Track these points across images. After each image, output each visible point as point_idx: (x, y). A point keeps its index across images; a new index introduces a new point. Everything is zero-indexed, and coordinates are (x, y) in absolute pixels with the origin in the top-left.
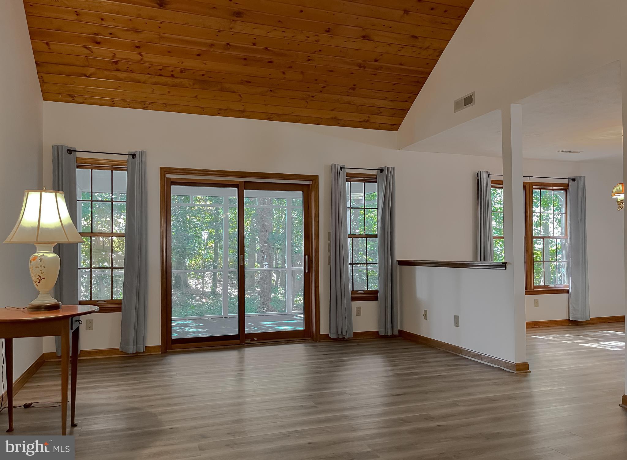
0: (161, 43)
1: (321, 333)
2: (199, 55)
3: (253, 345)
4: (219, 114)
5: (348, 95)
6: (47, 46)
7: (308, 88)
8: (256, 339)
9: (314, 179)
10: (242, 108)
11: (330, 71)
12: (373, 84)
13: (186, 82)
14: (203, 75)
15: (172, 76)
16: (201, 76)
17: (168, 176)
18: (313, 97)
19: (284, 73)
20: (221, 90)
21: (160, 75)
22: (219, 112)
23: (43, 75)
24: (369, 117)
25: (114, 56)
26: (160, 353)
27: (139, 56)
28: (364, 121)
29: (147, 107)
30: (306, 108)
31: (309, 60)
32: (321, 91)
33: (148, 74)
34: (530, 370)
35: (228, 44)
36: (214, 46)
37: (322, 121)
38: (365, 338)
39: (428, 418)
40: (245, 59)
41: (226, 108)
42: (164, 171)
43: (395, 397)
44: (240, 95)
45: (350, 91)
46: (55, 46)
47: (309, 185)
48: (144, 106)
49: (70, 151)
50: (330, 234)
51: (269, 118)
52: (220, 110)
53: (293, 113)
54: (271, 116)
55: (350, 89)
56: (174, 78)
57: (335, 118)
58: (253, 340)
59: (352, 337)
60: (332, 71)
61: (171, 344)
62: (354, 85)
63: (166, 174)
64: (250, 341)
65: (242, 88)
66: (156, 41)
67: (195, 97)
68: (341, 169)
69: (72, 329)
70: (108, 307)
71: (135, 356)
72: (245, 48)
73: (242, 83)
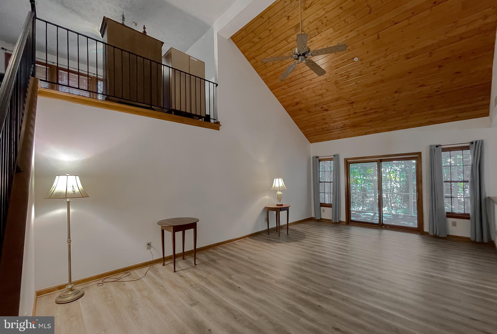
1: (425, 231)
2: (346, 119)
7: (403, 115)
8: (388, 227)
11: (410, 105)
13: (347, 128)
15: (342, 127)
16: (351, 125)
19: (385, 113)
20: (362, 126)
21: (338, 128)
24: (456, 115)
25: (322, 128)
27: (328, 125)
28: (454, 118)
30: (407, 122)
31: (394, 105)
33: (334, 129)
35: (355, 112)
36: (350, 115)
37: (422, 125)
38: (459, 240)
40: (364, 114)
44: (371, 126)
47: (417, 157)
48: (338, 138)
49: (317, 157)
57: (431, 121)
59: (447, 237)
61: (350, 222)
63: (347, 160)
64: (385, 227)
65: (370, 124)
66: (331, 120)
67: (354, 131)
68: (437, 146)
69: (281, 211)
70: (329, 206)
71: (336, 223)
72: (362, 111)
73: (368, 122)
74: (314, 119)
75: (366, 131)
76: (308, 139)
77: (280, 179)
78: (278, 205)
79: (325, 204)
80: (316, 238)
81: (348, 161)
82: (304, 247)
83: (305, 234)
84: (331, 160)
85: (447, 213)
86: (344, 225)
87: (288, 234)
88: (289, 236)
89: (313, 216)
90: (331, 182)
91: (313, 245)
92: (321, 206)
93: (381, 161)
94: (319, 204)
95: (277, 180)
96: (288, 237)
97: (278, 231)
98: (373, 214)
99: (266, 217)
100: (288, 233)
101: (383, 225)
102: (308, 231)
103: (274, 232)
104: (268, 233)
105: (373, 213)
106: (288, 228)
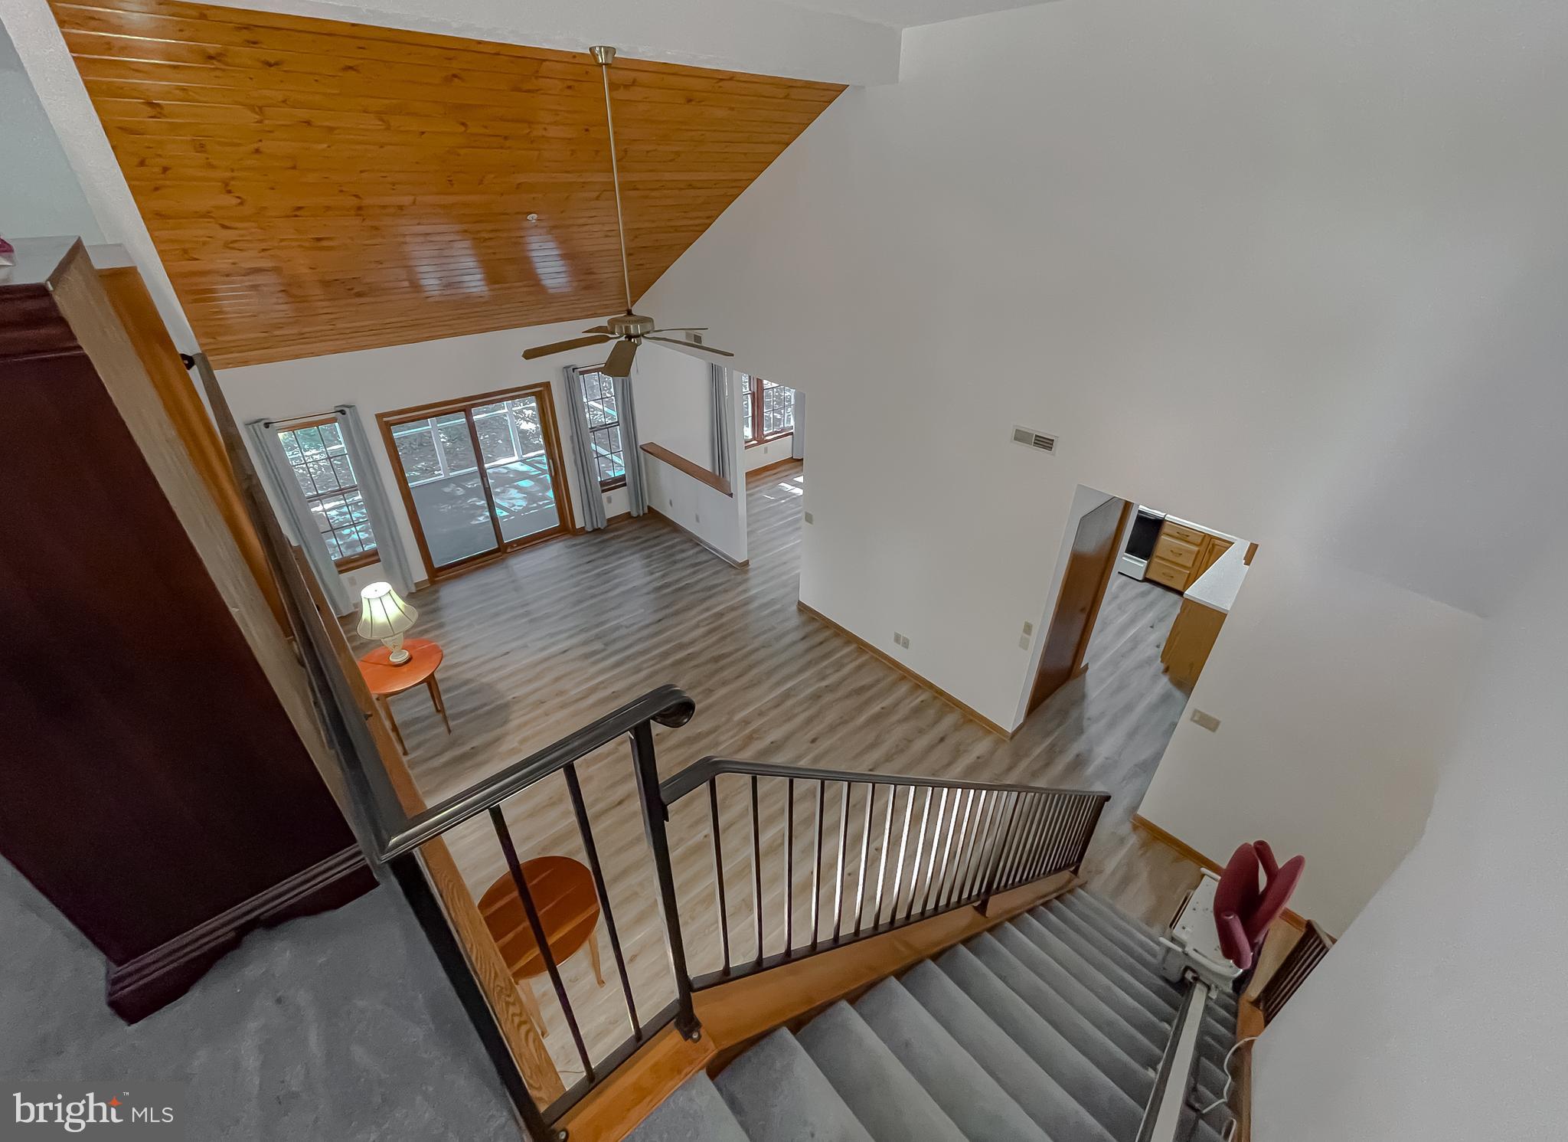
1: (577, 527)
3: (515, 553)
8: (516, 546)
9: (547, 385)
17: (385, 419)
26: (430, 585)
38: (618, 524)
39: (681, 647)
42: (379, 417)
43: (657, 625)
47: (541, 391)
49: (266, 424)
50: (572, 437)
59: (607, 524)
64: (511, 549)
68: (574, 370)
101: (506, 545)
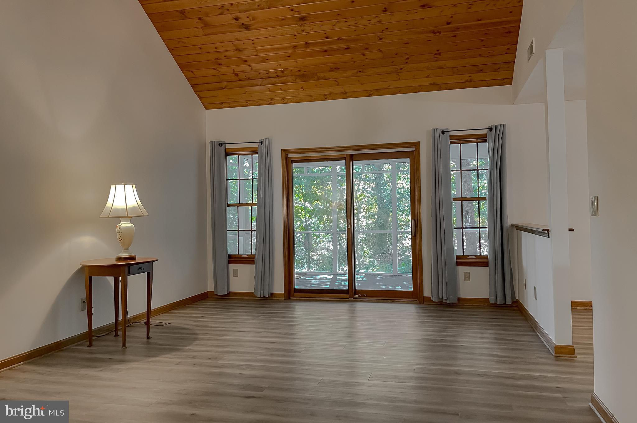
0: (259, 54)
1: (424, 296)
2: (289, 57)
3: (363, 300)
4: (326, 98)
5: (436, 61)
6: (192, 74)
7: (393, 62)
8: (365, 295)
10: (342, 90)
11: (406, 43)
12: (457, 45)
13: (289, 78)
14: (299, 71)
15: (278, 76)
16: (298, 72)
18: (401, 69)
19: (364, 55)
20: (318, 79)
21: (269, 77)
22: (326, 97)
23: (198, 93)
24: (470, 76)
25: (234, 71)
26: (283, 299)
27: (249, 67)
28: (467, 81)
29: (271, 102)
30: (399, 79)
31: (381, 39)
32: (407, 63)
33: (261, 78)
34: (576, 355)
35: (306, 43)
36: (297, 47)
37: (421, 89)
38: (474, 305)
40: (326, 51)
41: (329, 93)
44: (336, 81)
45: (436, 56)
46: (197, 73)
47: (413, 151)
48: (269, 102)
49: (221, 145)
51: (370, 95)
52: (325, 95)
53: (389, 86)
54: (371, 93)
55: (435, 55)
56: (279, 78)
57: (434, 84)
58: (363, 296)
59: (457, 302)
60: (408, 43)
61: (293, 292)
62: (438, 51)
63: (287, 154)
64: (359, 296)
65: (334, 74)
66: (255, 53)
67: (302, 88)
68: (443, 132)
69: (129, 273)
70: (248, 260)
71: (264, 299)
72: (321, 43)
73: (332, 71)
74: (217, 45)
75: (326, 91)
76: (200, 98)
77: (129, 187)
78: (119, 259)
79: (239, 256)
80: (223, 335)
81: (289, 156)
82: (197, 361)
83: (198, 332)
84: (251, 151)
85: (458, 257)
86: (280, 301)
87: (148, 337)
88: (151, 341)
89: (210, 288)
90: (252, 205)
91: (217, 352)
92: (230, 262)
93: (353, 158)
94: (226, 259)
95: (120, 187)
96: (148, 343)
97: (120, 333)
98: (331, 277)
99: (84, 296)
100: (150, 335)
101: (356, 292)
102: (204, 324)
103: (107, 337)
104: (88, 343)
105: (331, 275)
106: (148, 324)
